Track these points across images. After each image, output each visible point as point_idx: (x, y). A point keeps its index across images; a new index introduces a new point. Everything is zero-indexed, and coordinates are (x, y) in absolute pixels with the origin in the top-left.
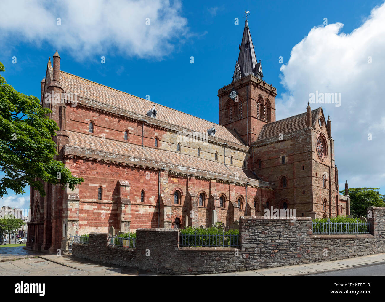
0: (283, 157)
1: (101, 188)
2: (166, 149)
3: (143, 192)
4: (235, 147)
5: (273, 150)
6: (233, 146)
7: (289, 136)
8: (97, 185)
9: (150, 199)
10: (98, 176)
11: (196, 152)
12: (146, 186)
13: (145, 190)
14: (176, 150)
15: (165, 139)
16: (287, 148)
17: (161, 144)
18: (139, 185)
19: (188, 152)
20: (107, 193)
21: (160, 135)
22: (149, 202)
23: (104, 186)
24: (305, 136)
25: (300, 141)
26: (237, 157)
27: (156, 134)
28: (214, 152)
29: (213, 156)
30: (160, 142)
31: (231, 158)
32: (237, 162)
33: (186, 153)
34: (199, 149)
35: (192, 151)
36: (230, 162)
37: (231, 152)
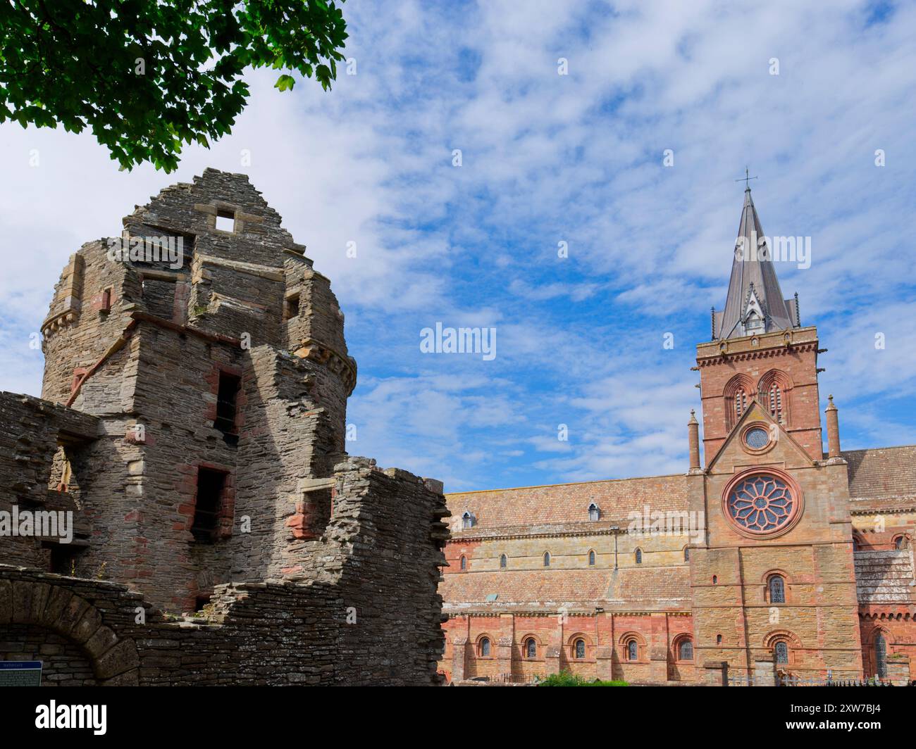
2: (480, 569)
11: (540, 561)
14: (498, 567)
15: (478, 553)
17: (471, 564)
19: (522, 565)
21: (467, 551)
26: (658, 545)
27: (463, 551)
28: (586, 551)
29: (583, 560)
30: (470, 561)
31: (638, 552)
32: (658, 557)
33: (518, 568)
34: (547, 555)
35: (531, 561)
36: (633, 563)
37: (635, 540)
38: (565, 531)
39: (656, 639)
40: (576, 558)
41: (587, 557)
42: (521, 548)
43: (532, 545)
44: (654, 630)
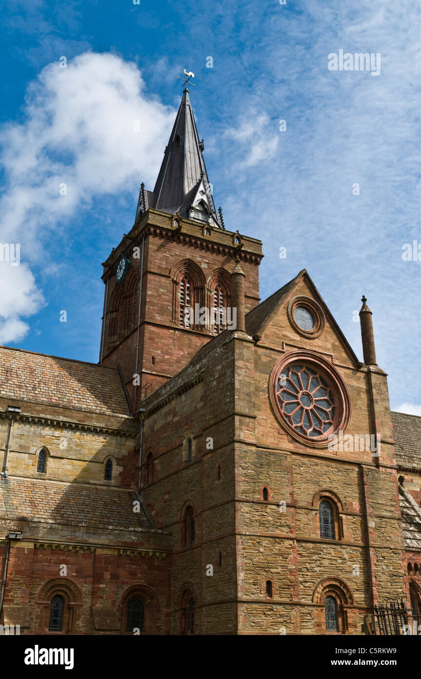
0: (190, 441)
4: (61, 418)
5: (172, 420)
6: (49, 417)
7: (198, 371)
16: (196, 410)
24: (224, 363)
25: (215, 383)
26: (70, 450)
31: (41, 454)
32: (69, 467)
36: (33, 470)
37: (41, 436)
39: (100, 593)
44: (97, 578)
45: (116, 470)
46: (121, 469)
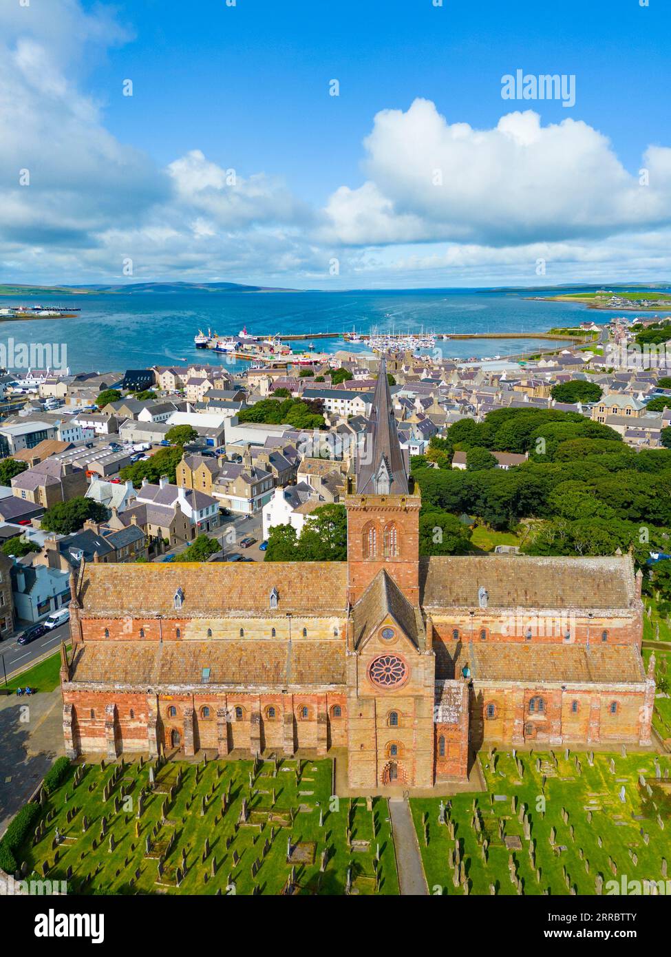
1: (92, 711)
2: (191, 638)
3: (132, 711)
4: (311, 615)
6: (305, 615)
8: (90, 709)
9: (140, 716)
10: (90, 702)
11: (237, 634)
12: (134, 706)
13: (134, 710)
14: (206, 637)
15: (189, 627)
17: (185, 635)
18: (128, 706)
19: (224, 636)
20: (99, 714)
21: (182, 626)
22: (139, 718)
23: (95, 709)
26: (317, 626)
27: (178, 625)
28: (270, 628)
29: (268, 634)
30: (183, 633)
31: (305, 630)
32: (317, 634)
33: (221, 638)
34: (242, 630)
35: (230, 634)
36: (301, 636)
37: (304, 623)
38: (254, 615)
39: (320, 708)
40: (263, 633)
41: (271, 633)
42: (222, 625)
43: (230, 623)
44: (319, 703)
45: (339, 632)
46: (342, 631)
